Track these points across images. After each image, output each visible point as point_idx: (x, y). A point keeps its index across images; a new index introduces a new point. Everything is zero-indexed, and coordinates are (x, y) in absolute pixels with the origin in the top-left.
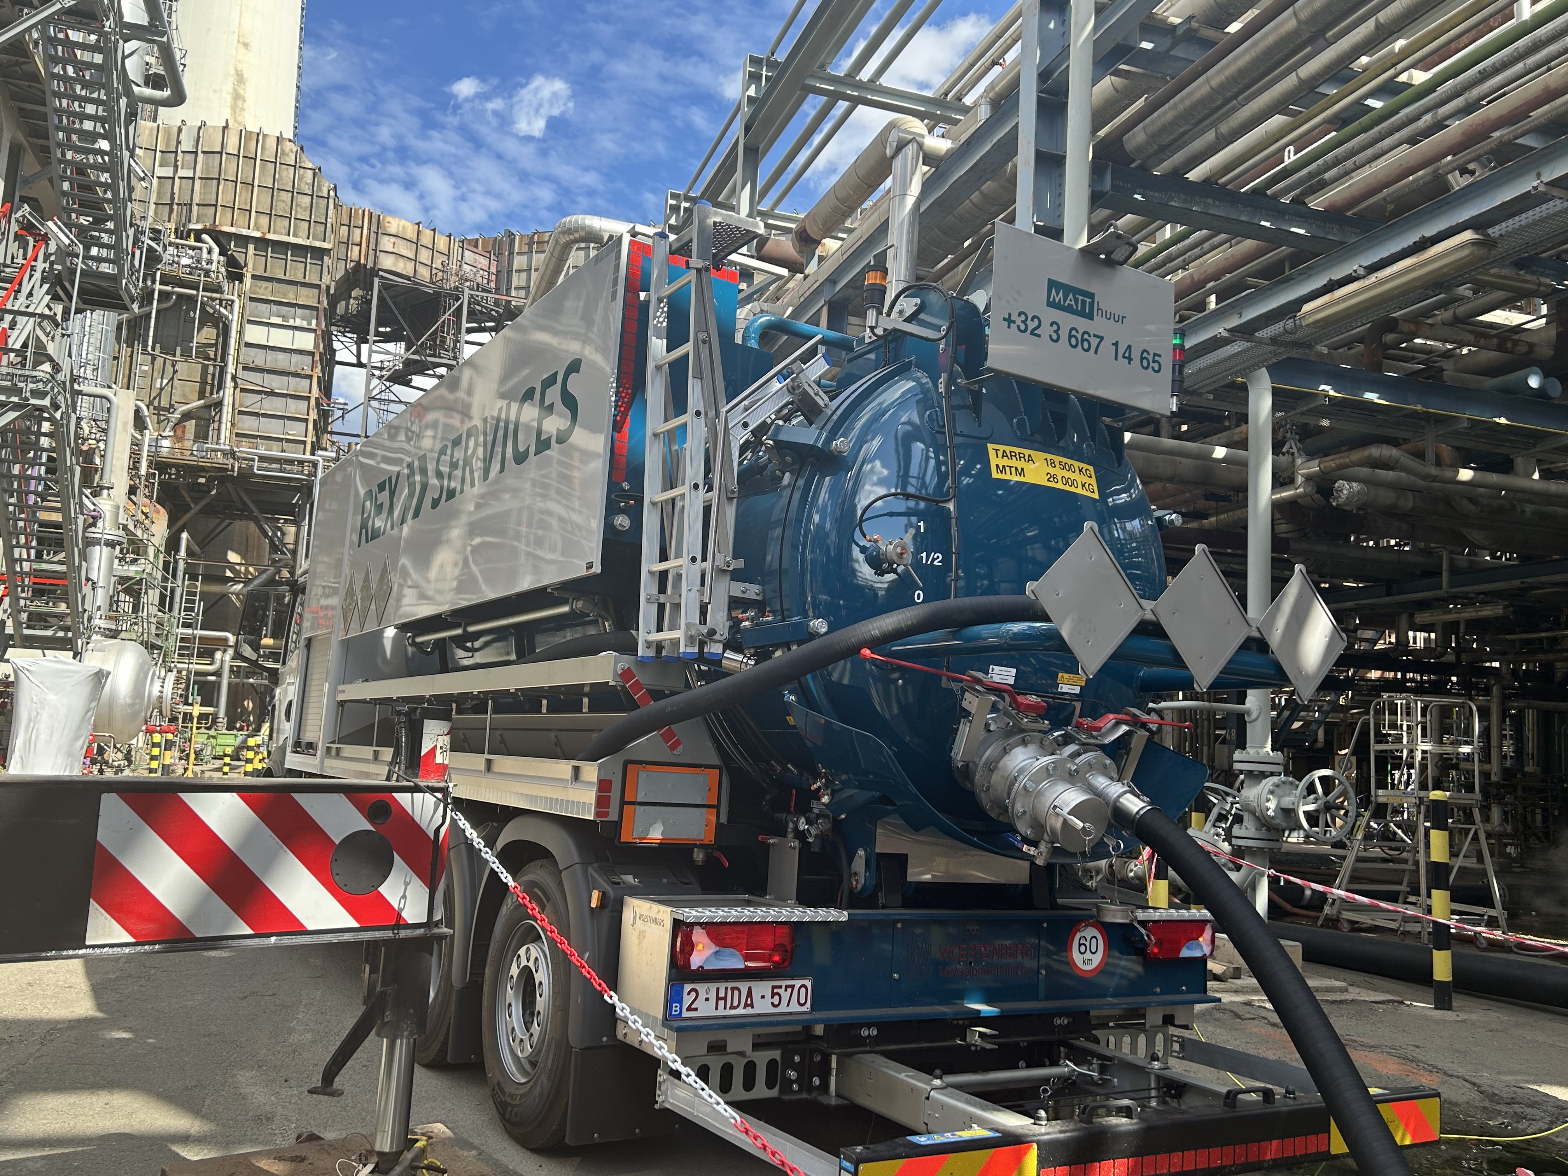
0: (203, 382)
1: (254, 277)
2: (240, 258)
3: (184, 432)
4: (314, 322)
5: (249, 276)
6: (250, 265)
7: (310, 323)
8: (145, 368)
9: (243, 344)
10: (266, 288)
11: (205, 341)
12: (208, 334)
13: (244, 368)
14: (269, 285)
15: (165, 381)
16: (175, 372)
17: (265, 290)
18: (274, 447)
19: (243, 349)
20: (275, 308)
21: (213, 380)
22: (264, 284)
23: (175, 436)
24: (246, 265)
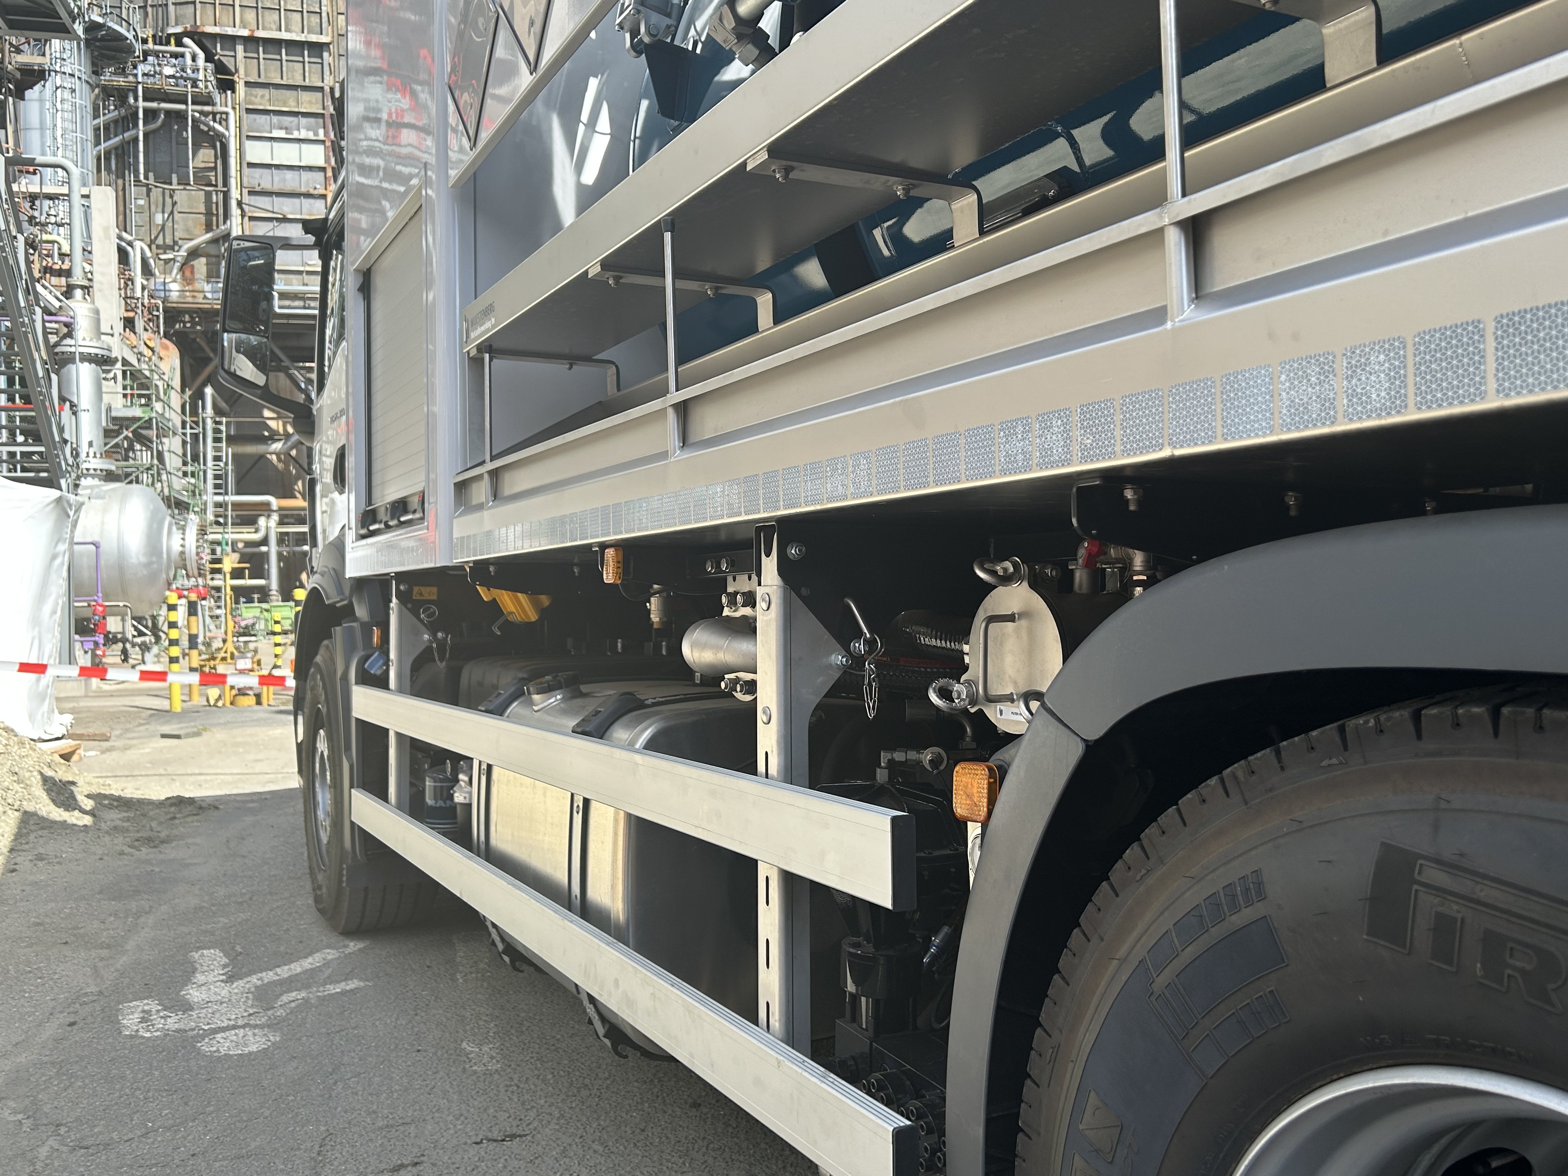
0: (209, 214)
1: (247, 84)
2: (229, 62)
3: (192, 272)
4: (321, 132)
5: (242, 83)
6: (242, 71)
7: (316, 134)
8: (141, 202)
9: (245, 165)
10: (263, 96)
11: (203, 165)
12: (206, 156)
13: (250, 193)
14: (265, 92)
15: (166, 215)
16: (174, 204)
17: (262, 99)
18: (294, 281)
19: (246, 171)
20: (275, 119)
21: (217, 210)
22: (260, 92)
23: (184, 277)
24: (237, 70)
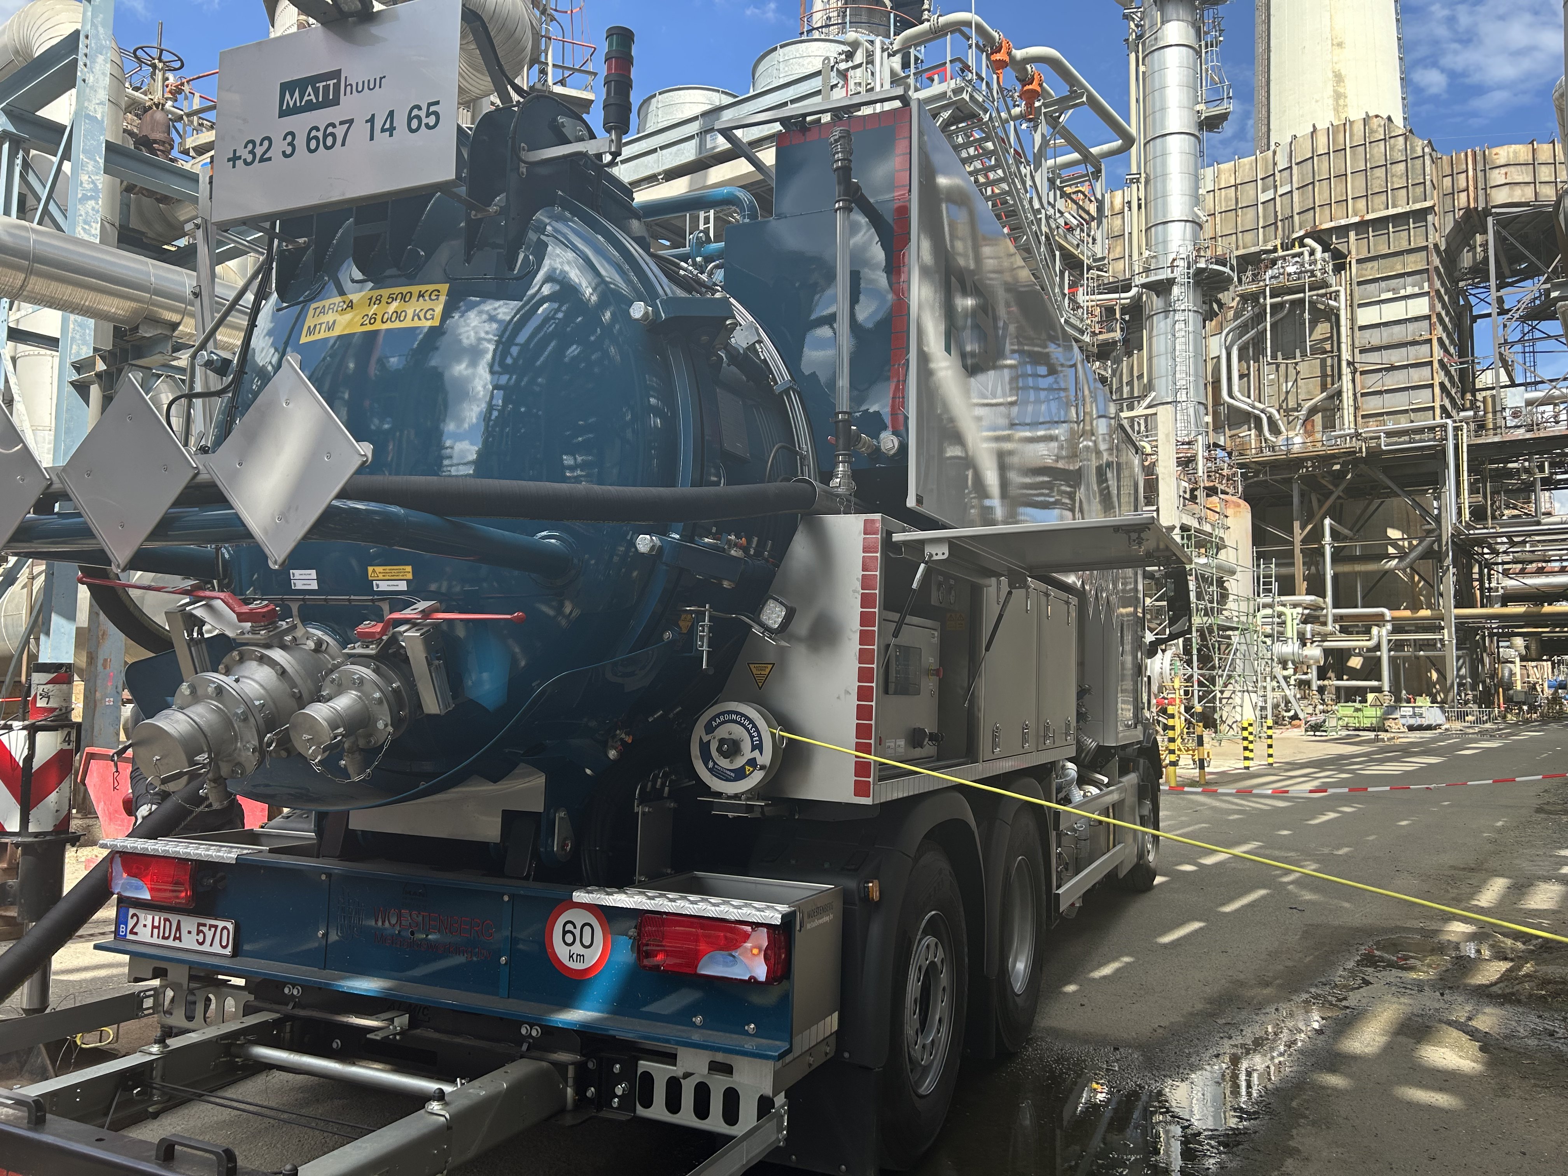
0: (1324, 376)
1: (1359, 261)
2: (1343, 248)
3: (1313, 426)
4: (1426, 285)
5: (1354, 262)
6: (1354, 252)
7: (1422, 288)
8: (1272, 377)
9: (1356, 329)
10: (1372, 268)
11: (1321, 337)
12: (1323, 329)
13: (1361, 352)
14: (1375, 264)
15: (1290, 384)
16: (1298, 373)
17: (1372, 271)
18: (1402, 420)
19: (1357, 333)
20: (1383, 284)
21: (1332, 370)
22: (1369, 265)
23: (1306, 432)
24: (1349, 252)
